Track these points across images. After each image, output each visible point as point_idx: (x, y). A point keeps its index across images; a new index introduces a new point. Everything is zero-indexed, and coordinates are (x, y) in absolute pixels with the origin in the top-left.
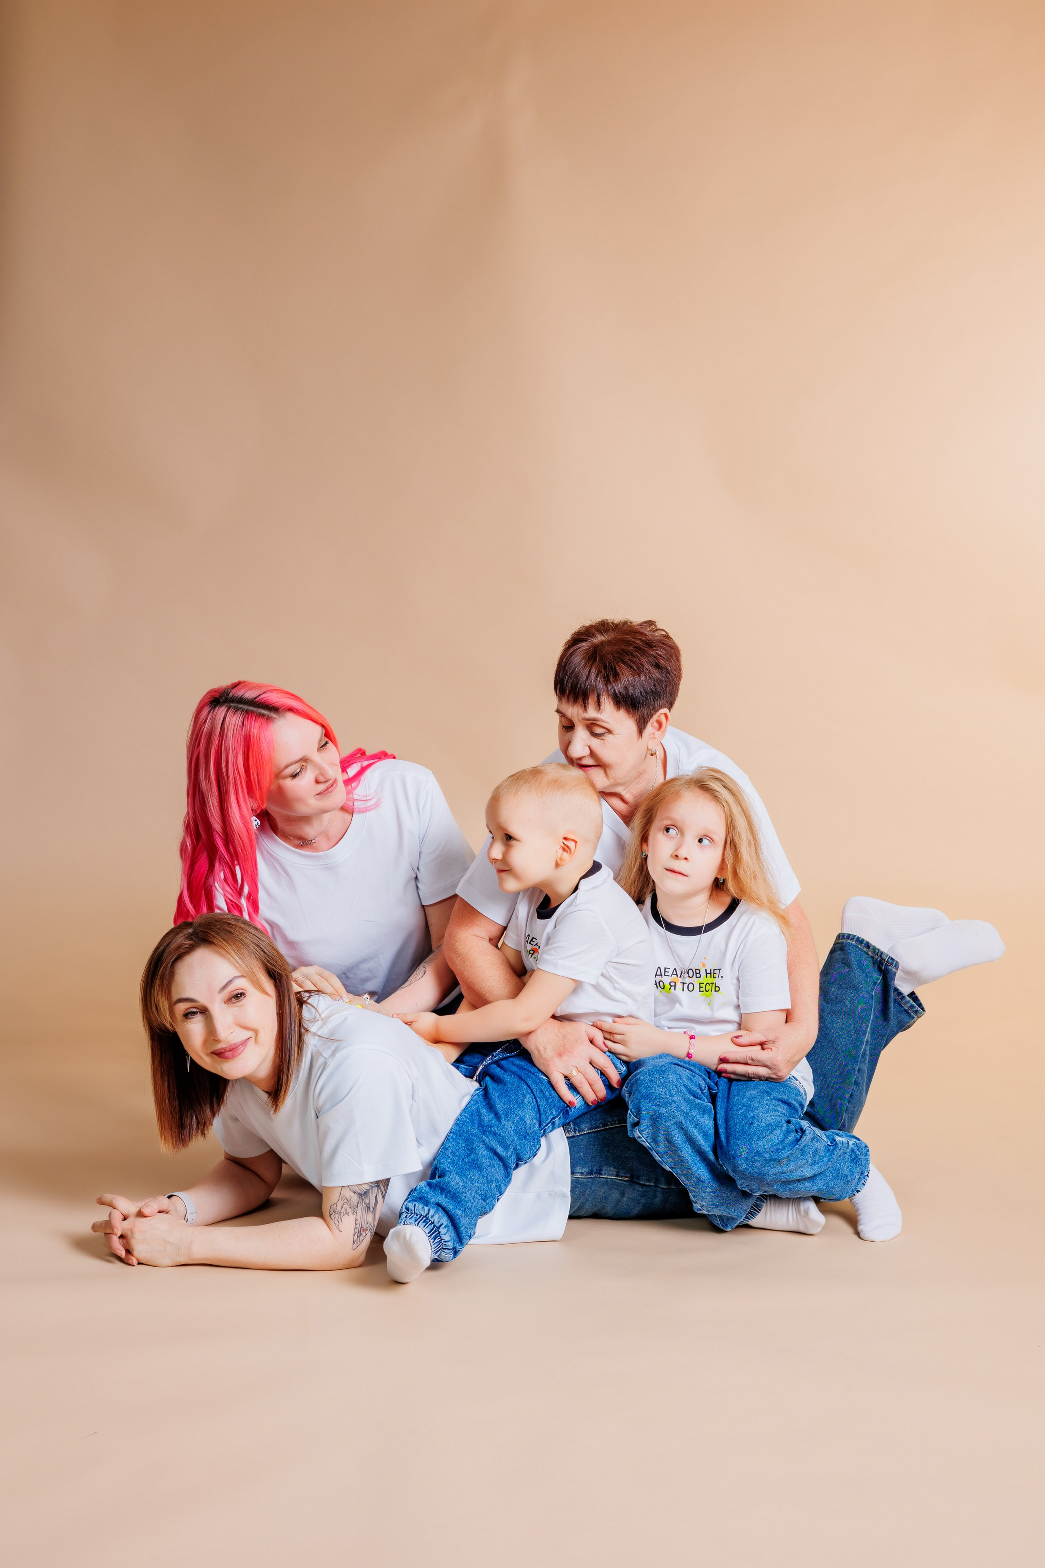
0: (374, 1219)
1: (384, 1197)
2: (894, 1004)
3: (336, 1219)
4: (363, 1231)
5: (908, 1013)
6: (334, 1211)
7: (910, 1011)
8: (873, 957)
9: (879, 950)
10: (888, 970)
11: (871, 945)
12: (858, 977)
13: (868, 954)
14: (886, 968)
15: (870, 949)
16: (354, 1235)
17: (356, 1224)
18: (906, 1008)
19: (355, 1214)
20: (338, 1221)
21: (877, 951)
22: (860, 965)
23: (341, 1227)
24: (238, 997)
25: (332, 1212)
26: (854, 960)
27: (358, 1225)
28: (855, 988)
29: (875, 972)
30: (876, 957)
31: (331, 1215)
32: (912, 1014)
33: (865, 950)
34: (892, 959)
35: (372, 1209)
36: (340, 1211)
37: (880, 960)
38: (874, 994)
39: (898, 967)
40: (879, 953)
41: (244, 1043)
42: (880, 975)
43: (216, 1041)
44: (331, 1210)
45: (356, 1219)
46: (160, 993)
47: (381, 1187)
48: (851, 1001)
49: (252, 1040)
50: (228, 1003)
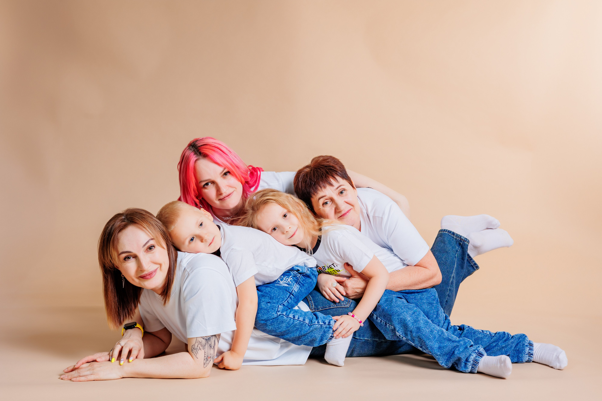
0: (214, 352)
1: (218, 342)
2: (467, 262)
3: (195, 352)
4: (209, 358)
5: (473, 267)
6: (193, 348)
7: (474, 266)
8: (456, 239)
9: (459, 235)
10: (465, 244)
11: (455, 233)
12: (449, 248)
13: (453, 238)
14: (463, 243)
15: (455, 235)
16: (204, 360)
17: (205, 354)
18: (472, 265)
19: (204, 349)
21: (458, 236)
22: (450, 242)
23: (198, 356)
24: (151, 248)
25: (193, 349)
26: (447, 240)
27: (206, 355)
28: (447, 252)
29: (457, 246)
30: (458, 239)
31: (192, 350)
32: (475, 268)
33: (452, 236)
34: (466, 239)
35: (212, 347)
36: (196, 348)
37: (460, 240)
38: (456, 256)
39: (469, 242)
41: (155, 271)
42: (459, 247)
43: (142, 271)
44: (192, 348)
45: (205, 352)
46: (113, 249)
47: (217, 337)
48: (445, 258)
49: (159, 269)
50: (146, 252)
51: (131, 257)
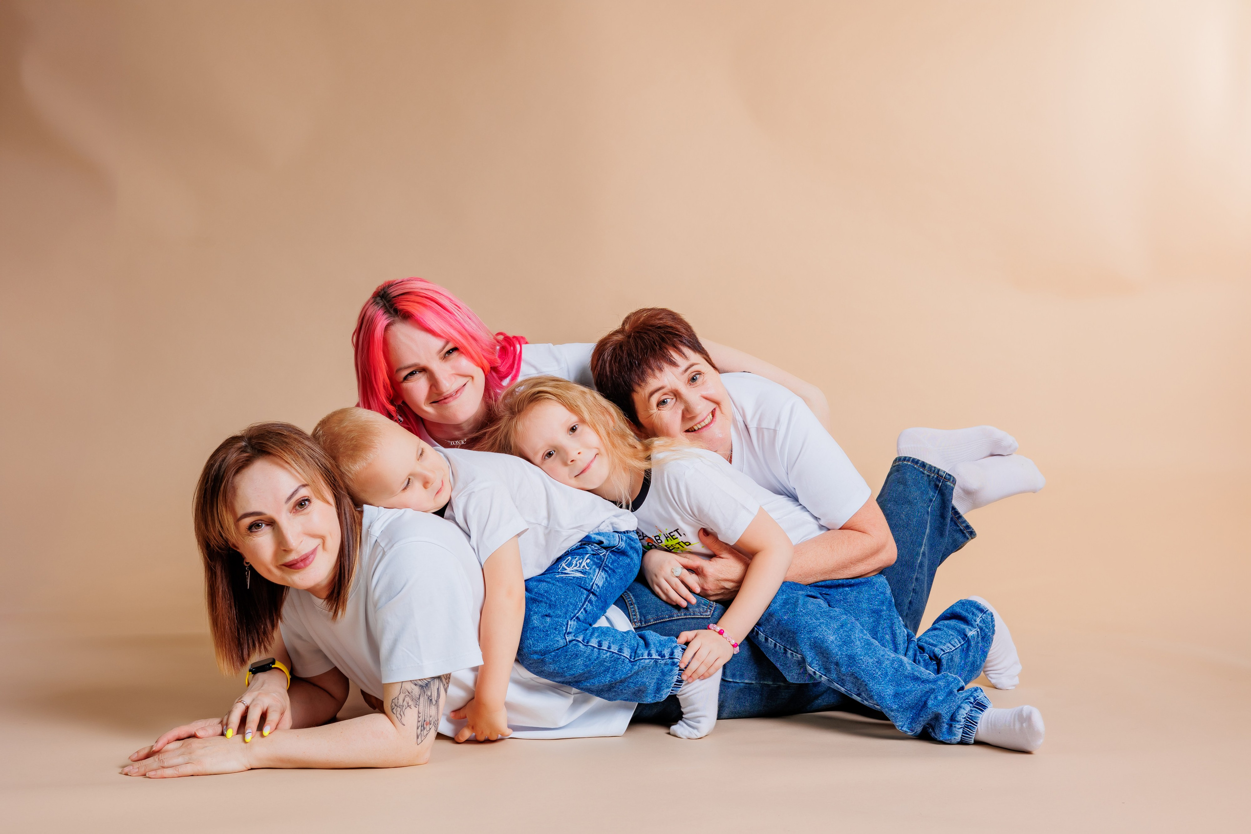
0: (437, 713)
2: (950, 523)
3: (398, 713)
4: (427, 725)
5: (963, 533)
6: (396, 706)
7: (965, 530)
8: (928, 476)
9: (935, 467)
10: (946, 486)
11: (927, 464)
12: (914, 493)
13: (923, 473)
14: (944, 484)
15: (926, 468)
16: (418, 729)
17: (419, 717)
18: (962, 528)
19: (417, 706)
20: (401, 715)
21: (933, 469)
22: (916, 484)
23: (403, 719)
24: (302, 505)
25: (394, 706)
26: (910, 479)
27: (421, 718)
28: (909, 502)
29: (931, 489)
30: (933, 475)
31: (393, 709)
32: (968, 533)
33: (921, 470)
34: (949, 475)
35: (434, 702)
36: (401, 704)
37: (937, 477)
38: (929, 510)
39: (955, 482)
40: (936, 471)
41: (314, 552)
42: (935, 493)
43: (287, 551)
44: (393, 704)
45: (419, 712)
46: (224, 509)
47: (442, 682)
48: (907, 515)
49: (320, 548)
50: (294, 512)
51: (262, 524)
